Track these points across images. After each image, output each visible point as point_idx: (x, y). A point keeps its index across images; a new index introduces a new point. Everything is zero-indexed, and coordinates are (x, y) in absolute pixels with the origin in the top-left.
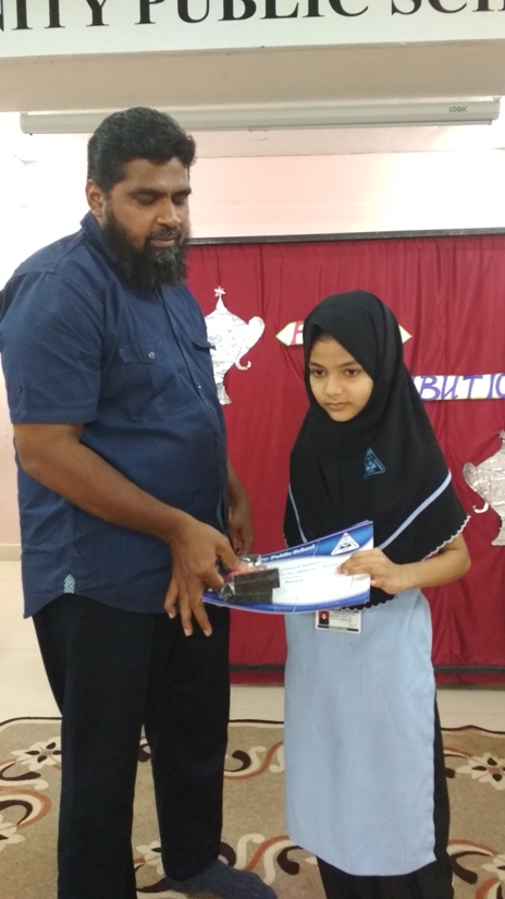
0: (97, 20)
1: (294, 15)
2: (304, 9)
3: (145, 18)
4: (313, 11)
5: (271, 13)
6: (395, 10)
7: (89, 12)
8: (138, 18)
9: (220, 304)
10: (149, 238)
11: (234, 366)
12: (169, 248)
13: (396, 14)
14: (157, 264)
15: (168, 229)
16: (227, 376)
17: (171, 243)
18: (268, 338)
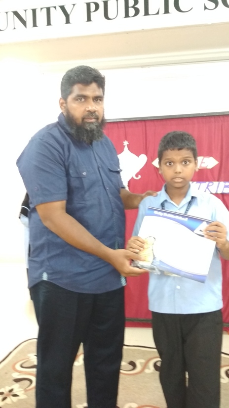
0: (68, 21)
1: (158, 13)
2: (162, 10)
3: (89, 19)
4: (167, 11)
5: (147, 13)
6: (206, 8)
7: (64, 18)
8: (86, 19)
9: (126, 149)
10: (83, 119)
11: (132, 178)
12: (92, 123)
13: (206, 10)
14: (87, 130)
15: (92, 113)
16: (129, 182)
17: (93, 120)
18: (148, 164)
